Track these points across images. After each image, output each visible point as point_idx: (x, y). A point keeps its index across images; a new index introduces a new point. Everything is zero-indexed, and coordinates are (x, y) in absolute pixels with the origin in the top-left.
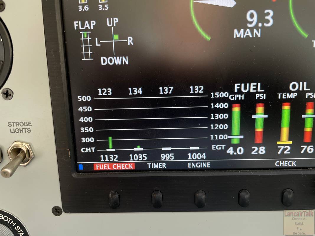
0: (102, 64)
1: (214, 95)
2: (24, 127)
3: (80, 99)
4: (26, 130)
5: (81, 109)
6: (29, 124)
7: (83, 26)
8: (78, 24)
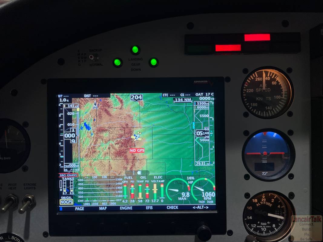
2: (32, 186)
4: (33, 188)
6: (35, 185)
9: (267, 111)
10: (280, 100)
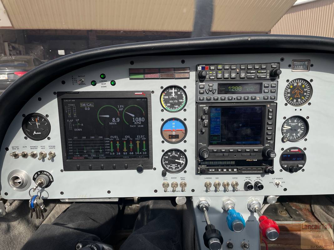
0: (75, 131)
1: (105, 139)
3: (69, 139)
5: (69, 142)
6: (55, 146)
7: (70, 121)
9: (175, 108)
10: (182, 102)
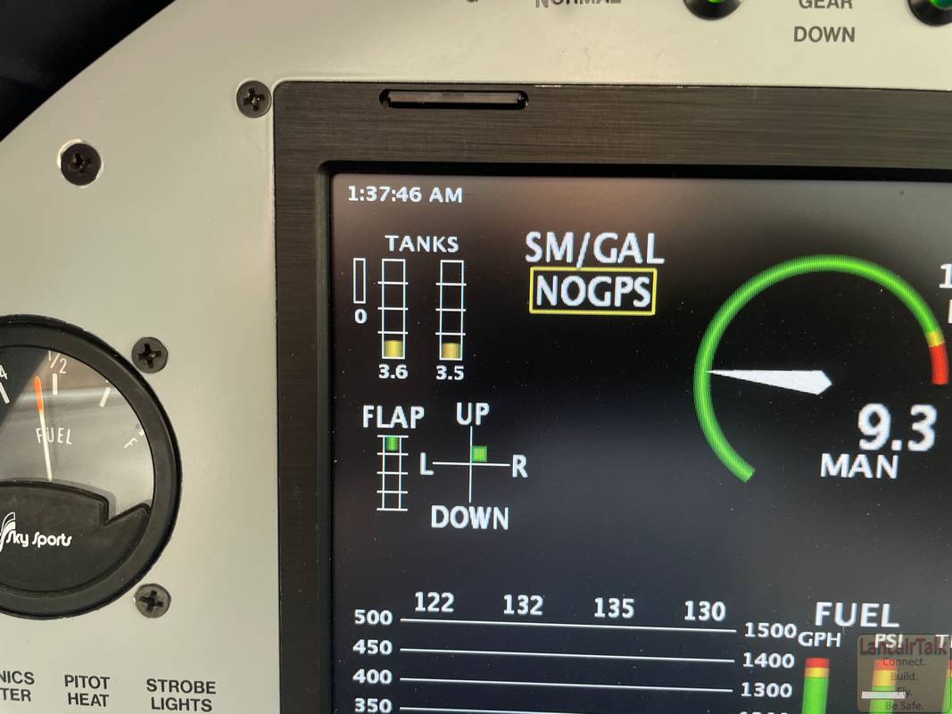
0: (434, 524)
1: (756, 631)
2: (192, 695)
3: (362, 618)
4: (199, 705)
5: (360, 647)
6: (208, 687)
7: (387, 419)
8: (374, 412)
